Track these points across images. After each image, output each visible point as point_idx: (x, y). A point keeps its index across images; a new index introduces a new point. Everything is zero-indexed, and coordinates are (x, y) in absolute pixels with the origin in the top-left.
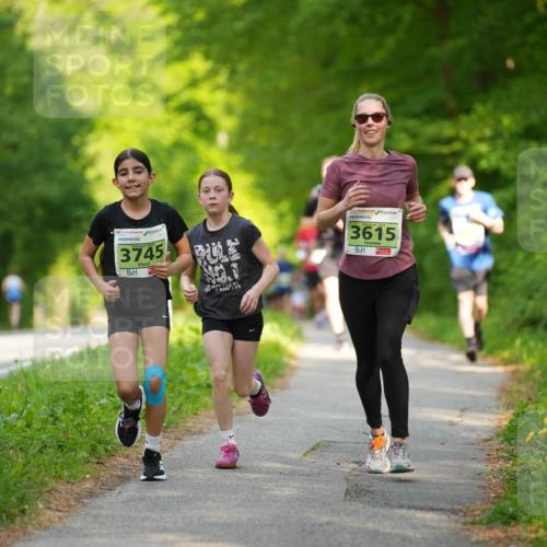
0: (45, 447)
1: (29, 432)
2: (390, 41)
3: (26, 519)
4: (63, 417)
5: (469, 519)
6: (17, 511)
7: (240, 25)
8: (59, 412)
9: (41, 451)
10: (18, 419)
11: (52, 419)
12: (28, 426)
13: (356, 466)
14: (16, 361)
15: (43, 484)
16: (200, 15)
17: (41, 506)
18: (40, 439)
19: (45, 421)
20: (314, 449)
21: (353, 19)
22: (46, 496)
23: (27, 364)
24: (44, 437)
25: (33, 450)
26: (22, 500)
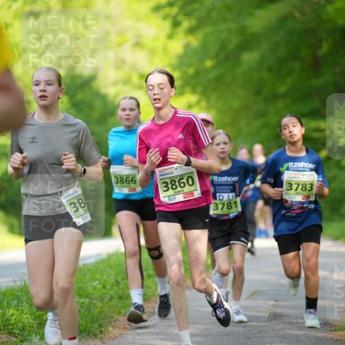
0: (112, 298)
1: (104, 291)
2: (289, 81)
3: (102, 335)
4: (121, 282)
5: (333, 328)
6: (97, 332)
7: (212, 75)
8: (120, 280)
9: (110, 300)
10: (98, 284)
11: (116, 284)
12: (104, 287)
13: (274, 303)
14: (98, 255)
15: (112, 317)
16: (191, 71)
17: (110, 329)
18: (110, 294)
19: (113, 285)
20: (253, 294)
21: (270, 70)
22: (113, 323)
23: (105, 256)
24: (112, 292)
25: (107, 300)
26: (100, 326)
